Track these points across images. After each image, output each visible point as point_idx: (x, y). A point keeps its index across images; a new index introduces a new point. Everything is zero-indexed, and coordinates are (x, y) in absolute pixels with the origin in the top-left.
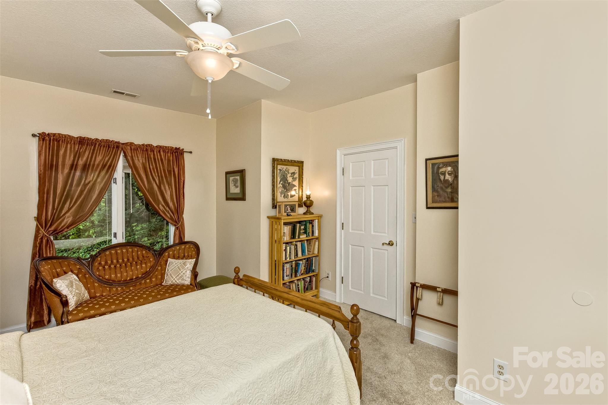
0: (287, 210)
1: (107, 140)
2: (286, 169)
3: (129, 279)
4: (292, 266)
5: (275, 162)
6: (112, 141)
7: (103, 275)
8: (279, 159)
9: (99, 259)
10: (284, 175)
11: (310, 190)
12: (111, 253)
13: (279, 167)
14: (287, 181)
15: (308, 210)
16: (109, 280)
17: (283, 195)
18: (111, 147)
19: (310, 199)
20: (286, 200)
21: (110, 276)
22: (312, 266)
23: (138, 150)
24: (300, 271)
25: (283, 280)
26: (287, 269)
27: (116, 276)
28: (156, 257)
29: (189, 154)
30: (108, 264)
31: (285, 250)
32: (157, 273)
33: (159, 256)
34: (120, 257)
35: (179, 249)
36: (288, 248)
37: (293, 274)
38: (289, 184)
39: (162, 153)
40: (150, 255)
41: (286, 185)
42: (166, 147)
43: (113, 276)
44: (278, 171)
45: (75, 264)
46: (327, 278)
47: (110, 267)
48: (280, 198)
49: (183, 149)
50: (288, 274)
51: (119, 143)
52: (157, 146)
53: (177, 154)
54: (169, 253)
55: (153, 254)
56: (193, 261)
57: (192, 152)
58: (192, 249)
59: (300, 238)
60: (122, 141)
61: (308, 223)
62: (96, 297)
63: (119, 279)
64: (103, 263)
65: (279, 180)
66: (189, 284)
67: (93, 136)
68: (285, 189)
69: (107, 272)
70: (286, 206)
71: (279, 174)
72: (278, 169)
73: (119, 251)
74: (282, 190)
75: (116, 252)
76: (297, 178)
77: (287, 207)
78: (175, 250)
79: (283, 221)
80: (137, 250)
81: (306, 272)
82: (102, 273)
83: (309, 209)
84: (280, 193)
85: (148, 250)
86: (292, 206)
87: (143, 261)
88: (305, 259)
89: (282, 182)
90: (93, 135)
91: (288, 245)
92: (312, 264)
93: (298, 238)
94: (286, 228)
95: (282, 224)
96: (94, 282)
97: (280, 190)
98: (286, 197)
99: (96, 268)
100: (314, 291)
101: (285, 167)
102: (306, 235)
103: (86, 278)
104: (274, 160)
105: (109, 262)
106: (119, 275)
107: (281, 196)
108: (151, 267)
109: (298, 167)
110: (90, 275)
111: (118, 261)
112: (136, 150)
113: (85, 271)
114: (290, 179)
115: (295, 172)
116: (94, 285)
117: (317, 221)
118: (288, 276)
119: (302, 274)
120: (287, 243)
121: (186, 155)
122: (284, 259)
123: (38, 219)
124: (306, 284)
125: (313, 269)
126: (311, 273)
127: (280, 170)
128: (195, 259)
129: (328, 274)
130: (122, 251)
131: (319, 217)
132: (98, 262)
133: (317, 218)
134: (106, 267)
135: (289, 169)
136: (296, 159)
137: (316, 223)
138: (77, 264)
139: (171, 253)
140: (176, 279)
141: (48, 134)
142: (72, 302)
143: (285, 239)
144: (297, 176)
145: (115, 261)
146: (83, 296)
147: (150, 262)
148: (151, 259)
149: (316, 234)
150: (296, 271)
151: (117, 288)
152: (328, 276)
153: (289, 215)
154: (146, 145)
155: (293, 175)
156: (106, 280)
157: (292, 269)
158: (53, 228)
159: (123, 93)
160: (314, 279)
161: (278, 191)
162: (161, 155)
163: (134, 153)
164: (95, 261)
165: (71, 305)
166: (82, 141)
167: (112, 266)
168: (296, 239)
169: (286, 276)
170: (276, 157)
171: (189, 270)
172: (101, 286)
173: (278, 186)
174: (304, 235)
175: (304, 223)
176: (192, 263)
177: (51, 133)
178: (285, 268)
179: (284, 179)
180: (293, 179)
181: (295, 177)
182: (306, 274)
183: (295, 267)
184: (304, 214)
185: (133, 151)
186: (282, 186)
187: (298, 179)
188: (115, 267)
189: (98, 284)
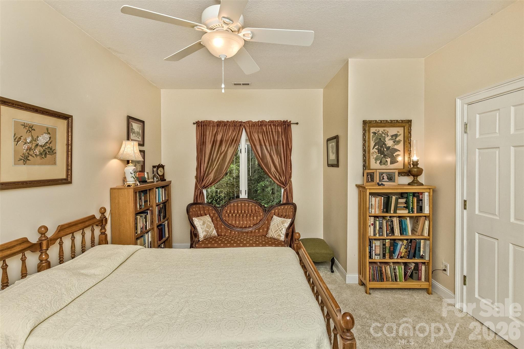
0: (383, 179)
1: (234, 121)
2: (383, 131)
3: (244, 227)
4: (384, 245)
5: (367, 124)
6: (237, 121)
7: (227, 220)
8: (371, 121)
9: (226, 208)
10: (380, 139)
11: (417, 156)
12: (234, 205)
13: (373, 130)
14: (385, 145)
15: (415, 179)
16: (231, 225)
17: (378, 162)
18: (237, 126)
19: (418, 166)
20: (383, 167)
21: (232, 222)
22: (420, 251)
23: (254, 126)
24: (397, 253)
25: (370, 257)
26: (376, 247)
27: (236, 223)
28: (266, 212)
29: (295, 125)
30: (232, 213)
31: (374, 224)
32: (264, 226)
33: (267, 212)
34: (240, 209)
35: (283, 209)
36: (377, 223)
37: (386, 254)
38: (388, 148)
39: (272, 127)
40: (261, 210)
41: (384, 149)
42: (276, 121)
43: (234, 222)
44: (372, 134)
45: (212, 210)
46: (444, 272)
47: (232, 215)
48: (374, 165)
49: (290, 122)
50: (378, 252)
51: (241, 122)
52: (269, 122)
53: (284, 126)
54: (275, 211)
55: (263, 210)
56: (289, 220)
57: (298, 123)
58: (292, 210)
59: (396, 213)
60: (244, 121)
61: (411, 196)
62: (221, 235)
63: (237, 225)
64: (228, 211)
65: (372, 144)
66: (283, 241)
67: (225, 120)
68: (381, 155)
69: (231, 218)
70: (381, 174)
71: (373, 137)
72: (371, 132)
73: (239, 204)
74: (377, 156)
75: (238, 205)
76: (401, 141)
77: (383, 175)
78: (280, 209)
79: (368, 192)
80: (252, 205)
81: (408, 256)
82: (227, 219)
83: (417, 178)
84: (374, 159)
85: (260, 206)
86: (389, 175)
87: (255, 215)
88: (407, 240)
89: (377, 147)
90: (225, 118)
91: (378, 219)
92: (420, 248)
93: (394, 213)
94: (373, 199)
95: (368, 194)
96: (222, 225)
97: (375, 156)
98: (384, 164)
99: (224, 215)
100: (422, 283)
101: (381, 130)
102: (408, 211)
103: (217, 221)
104: (365, 122)
105: (232, 212)
106: (237, 222)
107: (376, 163)
108: (261, 220)
109: (403, 128)
110: (220, 219)
111: (238, 212)
112: (253, 126)
113: (217, 216)
114: (389, 143)
115: (398, 134)
116: (221, 227)
117: (426, 194)
118: (379, 255)
119: (401, 257)
120: (376, 217)
121: (292, 126)
122: (372, 234)
123: (196, 177)
124: (409, 271)
125: (421, 255)
126: (417, 260)
127: (375, 133)
128: (291, 219)
129: (446, 266)
130: (242, 205)
131: (430, 189)
132: (226, 211)
133: (428, 191)
134: (230, 215)
135: (388, 132)
136: (399, 118)
137: (426, 198)
138: (213, 210)
139: (276, 211)
140: (274, 234)
141: (201, 122)
142: (202, 235)
143: (372, 212)
144: (401, 138)
145: (236, 211)
146: (211, 233)
147: (260, 216)
148: (261, 214)
149: (427, 210)
150: (392, 253)
151: (235, 232)
152: (445, 269)
153: (380, 185)
154: (261, 122)
155: (394, 138)
156: (229, 225)
157: (385, 249)
158: (203, 184)
159: (240, 84)
160: (423, 268)
161: (371, 157)
162: (271, 129)
163: (252, 129)
164: (224, 209)
165: (200, 238)
166: (219, 124)
167: (234, 215)
168: (391, 213)
169: (376, 254)
170: (368, 118)
171: (284, 228)
172: (226, 229)
173: (372, 151)
174: (406, 210)
175: (406, 196)
176: (288, 222)
177: (203, 121)
178: (374, 245)
179: (380, 143)
180: (394, 142)
181: (397, 139)
182: (408, 258)
183: (390, 247)
184: (409, 184)
185: (251, 127)
186: (377, 151)
187: (402, 143)
188: (236, 216)
189: (224, 226)
